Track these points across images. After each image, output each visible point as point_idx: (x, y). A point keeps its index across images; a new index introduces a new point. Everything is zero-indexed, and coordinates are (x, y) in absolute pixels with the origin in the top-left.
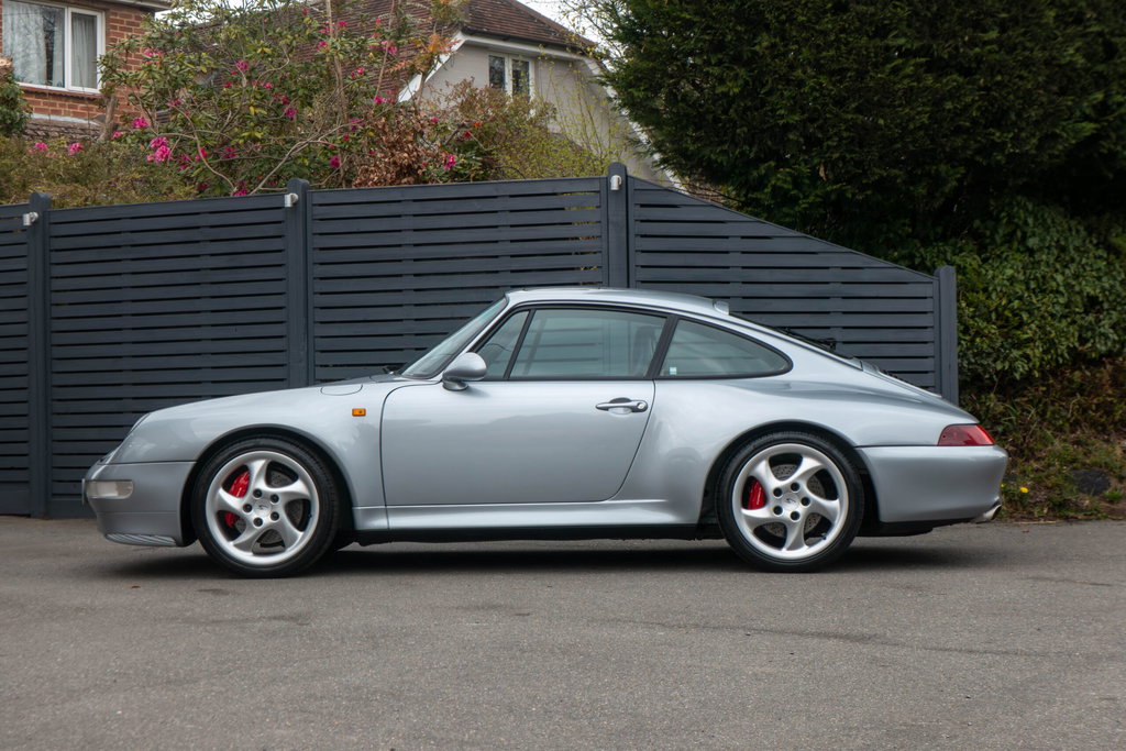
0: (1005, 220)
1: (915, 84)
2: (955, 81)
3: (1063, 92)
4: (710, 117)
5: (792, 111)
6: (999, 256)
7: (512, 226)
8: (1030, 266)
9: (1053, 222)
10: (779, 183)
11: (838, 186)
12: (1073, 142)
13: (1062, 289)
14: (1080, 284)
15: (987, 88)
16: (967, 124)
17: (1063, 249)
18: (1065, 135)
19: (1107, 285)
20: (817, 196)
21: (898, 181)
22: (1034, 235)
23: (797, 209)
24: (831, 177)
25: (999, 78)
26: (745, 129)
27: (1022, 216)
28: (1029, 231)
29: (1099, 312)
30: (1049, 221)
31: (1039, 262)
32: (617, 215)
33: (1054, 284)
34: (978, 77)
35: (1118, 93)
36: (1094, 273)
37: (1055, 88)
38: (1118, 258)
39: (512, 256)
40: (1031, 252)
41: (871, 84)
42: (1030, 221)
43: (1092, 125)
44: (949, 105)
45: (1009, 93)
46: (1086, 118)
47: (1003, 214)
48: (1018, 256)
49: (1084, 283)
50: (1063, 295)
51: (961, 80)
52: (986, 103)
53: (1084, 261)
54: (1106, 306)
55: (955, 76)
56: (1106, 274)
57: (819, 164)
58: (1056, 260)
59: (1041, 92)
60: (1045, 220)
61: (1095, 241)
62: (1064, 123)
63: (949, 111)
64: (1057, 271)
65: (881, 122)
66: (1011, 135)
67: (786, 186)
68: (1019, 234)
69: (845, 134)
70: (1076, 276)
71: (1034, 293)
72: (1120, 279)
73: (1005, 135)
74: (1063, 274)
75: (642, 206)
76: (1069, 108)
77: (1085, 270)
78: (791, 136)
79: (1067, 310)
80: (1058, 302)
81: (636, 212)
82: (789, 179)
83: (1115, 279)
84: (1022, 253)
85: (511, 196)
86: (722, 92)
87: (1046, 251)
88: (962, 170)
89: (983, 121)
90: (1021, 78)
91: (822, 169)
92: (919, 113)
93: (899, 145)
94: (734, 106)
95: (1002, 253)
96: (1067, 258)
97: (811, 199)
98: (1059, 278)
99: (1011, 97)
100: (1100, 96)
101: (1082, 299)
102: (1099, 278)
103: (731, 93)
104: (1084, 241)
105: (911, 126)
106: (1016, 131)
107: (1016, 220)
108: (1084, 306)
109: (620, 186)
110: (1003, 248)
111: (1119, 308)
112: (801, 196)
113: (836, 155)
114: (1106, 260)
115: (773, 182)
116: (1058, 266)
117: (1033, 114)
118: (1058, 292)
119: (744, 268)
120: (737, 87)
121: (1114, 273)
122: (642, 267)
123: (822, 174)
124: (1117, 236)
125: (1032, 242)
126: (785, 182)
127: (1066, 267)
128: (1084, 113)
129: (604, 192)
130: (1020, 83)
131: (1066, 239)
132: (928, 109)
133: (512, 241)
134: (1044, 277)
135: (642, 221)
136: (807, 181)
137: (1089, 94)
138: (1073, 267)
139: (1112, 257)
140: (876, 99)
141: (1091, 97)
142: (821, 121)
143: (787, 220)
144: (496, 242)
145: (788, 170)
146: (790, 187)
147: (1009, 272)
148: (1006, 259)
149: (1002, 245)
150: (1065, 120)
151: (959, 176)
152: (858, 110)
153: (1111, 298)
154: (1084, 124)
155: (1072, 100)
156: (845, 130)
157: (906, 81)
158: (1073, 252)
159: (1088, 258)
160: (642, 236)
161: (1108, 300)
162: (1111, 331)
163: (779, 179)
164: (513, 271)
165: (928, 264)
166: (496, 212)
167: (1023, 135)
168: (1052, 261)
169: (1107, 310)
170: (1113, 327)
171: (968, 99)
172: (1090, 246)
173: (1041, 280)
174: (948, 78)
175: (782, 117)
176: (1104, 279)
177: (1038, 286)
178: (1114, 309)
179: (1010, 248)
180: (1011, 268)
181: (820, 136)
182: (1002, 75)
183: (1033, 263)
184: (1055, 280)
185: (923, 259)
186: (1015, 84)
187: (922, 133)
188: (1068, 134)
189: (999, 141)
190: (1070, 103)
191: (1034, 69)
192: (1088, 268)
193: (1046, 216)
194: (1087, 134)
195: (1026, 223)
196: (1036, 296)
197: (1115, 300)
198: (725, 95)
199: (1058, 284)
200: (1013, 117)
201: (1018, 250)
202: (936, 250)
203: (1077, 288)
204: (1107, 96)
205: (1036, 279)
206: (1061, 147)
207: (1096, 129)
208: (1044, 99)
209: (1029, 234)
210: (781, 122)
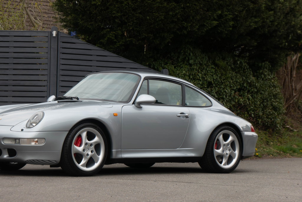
0: (183, 53)
1: (160, 5)
2: (174, 5)
3: (208, 11)
4: (88, 12)
5: (118, 12)
6: (180, 66)
7: (14, 47)
8: (190, 70)
9: (198, 55)
10: (110, 37)
11: (131, 39)
12: (210, 28)
13: (201, 79)
14: (207, 77)
15: (184, 8)
16: (176, 20)
17: (201, 64)
18: (207, 25)
19: (215, 78)
20: (123, 42)
21: (151, 38)
22: (192, 59)
23: (115, 46)
24: (128, 36)
25: (188, 5)
26: (100, 17)
27: (189, 52)
28: (190, 57)
29: (212, 87)
30: (197, 54)
31: (193, 69)
32: (54, 45)
33: (198, 77)
34: (181, 4)
35: (226, 11)
36: (211, 73)
37: (206, 9)
38: (218, 68)
39: (14, 58)
40: (191, 65)
41: (146, 4)
42: (191, 54)
43: (216, 22)
44: (171, 13)
45: (191, 10)
46: (215, 20)
47: (182, 51)
48: (186, 66)
49: (208, 77)
50: (201, 81)
51: (175, 4)
52: (183, 13)
53: (208, 69)
54: (214, 85)
55: (174, 3)
56: (214, 74)
57: (125, 31)
58: (199, 68)
59: (201, 10)
60: (196, 54)
61: (211, 62)
62: (208, 21)
63: (171, 15)
64: (199, 72)
65: (148, 18)
66: (190, 24)
67: (112, 38)
68: (187, 58)
69: (135, 21)
70: (205, 75)
71: (192, 80)
72: (219, 76)
73: (188, 24)
74: (201, 73)
75: (63, 42)
76: (210, 16)
77: (208, 72)
78: (116, 21)
79: (202, 86)
80: (199, 83)
81: (61, 45)
82: (114, 36)
83: (217, 75)
84: (188, 65)
85: (15, 36)
86: (94, 4)
87: (196, 65)
88: (172, 36)
89: (181, 19)
90: (195, 5)
91: (125, 33)
92: (160, 15)
93: (152, 26)
94: (98, 9)
95: (181, 65)
96: (203, 68)
97: (121, 43)
98: (200, 75)
99: (192, 11)
100: (220, 12)
101: (207, 82)
102: (212, 75)
103: (97, 4)
104: (207, 62)
105: (158, 20)
106: (192, 23)
107: (186, 54)
108: (207, 85)
109: (56, 35)
110: (181, 64)
111: (218, 86)
112: (117, 42)
113: (131, 28)
114: (214, 69)
115: (108, 36)
116: (200, 71)
117: (198, 18)
118: (199, 80)
119: (97, 66)
120: (100, 2)
121: (217, 74)
122: (62, 64)
123: (125, 34)
124: (218, 60)
125: (191, 62)
126: (112, 36)
127: (202, 71)
128: (214, 18)
129: (50, 36)
130: (195, 7)
131: (202, 61)
132: (164, 14)
133: (14, 53)
134: (195, 74)
135: (63, 48)
136: (120, 37)
137: (217, 11)
138: (204, 71)
139: (216, 68)
140: (147, 9)
141: (217, 12)
142: (127, 16)
143: (111, 50)
144: (8, 52)
145: (114, 32)
146: (114, 38)
147: (184, 72)
148: (182, 67)
149: (181, 62)
150: (208, 20)
151: (171, 37)
152: (140, 13)
153: (216, 83)
154: (214, 22)
155: (211, 13)
156: (135, 20)
157: (157, 4)
158: (204, 66)
159: (209, 68)
160: (63, 53)
161: (215, 84)
162: (216, 94)
163: (110, 35)
164: (14, 64)
165: (156, 67)
166: (9, 41)
167: (194, 24)
168: (198, 69)
169: (214, 87)
170: (216, 93)
171: (177, 11)
172: (210, 64)
173: (194, 75)
174: (172, 3)
175: (114, 14)
176: (214, 76)
177: (193, 78)
178: (217, 87)
179: (183, 63)
180: (184, 70)
181: (126, 21)
182: (189, 4)
183: (191, 69)
184: (199, 75)
185: (154, 66)
186: (193, 7)
187: (161, 22)
188: (208, 25)
189: (185, 26)
190: (210, 14)
191: (200, 2)
192: (209, 72)
193: (196, 52)
194: (215, 25)
195: (190, 54)
196: (192, 81)
197: (217, 83)
198: (95, 4)
199: (199, 77)
200: (191, 18)
201: (186, 64)
202: (158, 63)
203: (206, 79)
204: (222, 12)
205: (192, 75)
206: (205, 29)
207: (217, 24)
208: (202, 13)
209: (190, 59)
210: (114, 15)
